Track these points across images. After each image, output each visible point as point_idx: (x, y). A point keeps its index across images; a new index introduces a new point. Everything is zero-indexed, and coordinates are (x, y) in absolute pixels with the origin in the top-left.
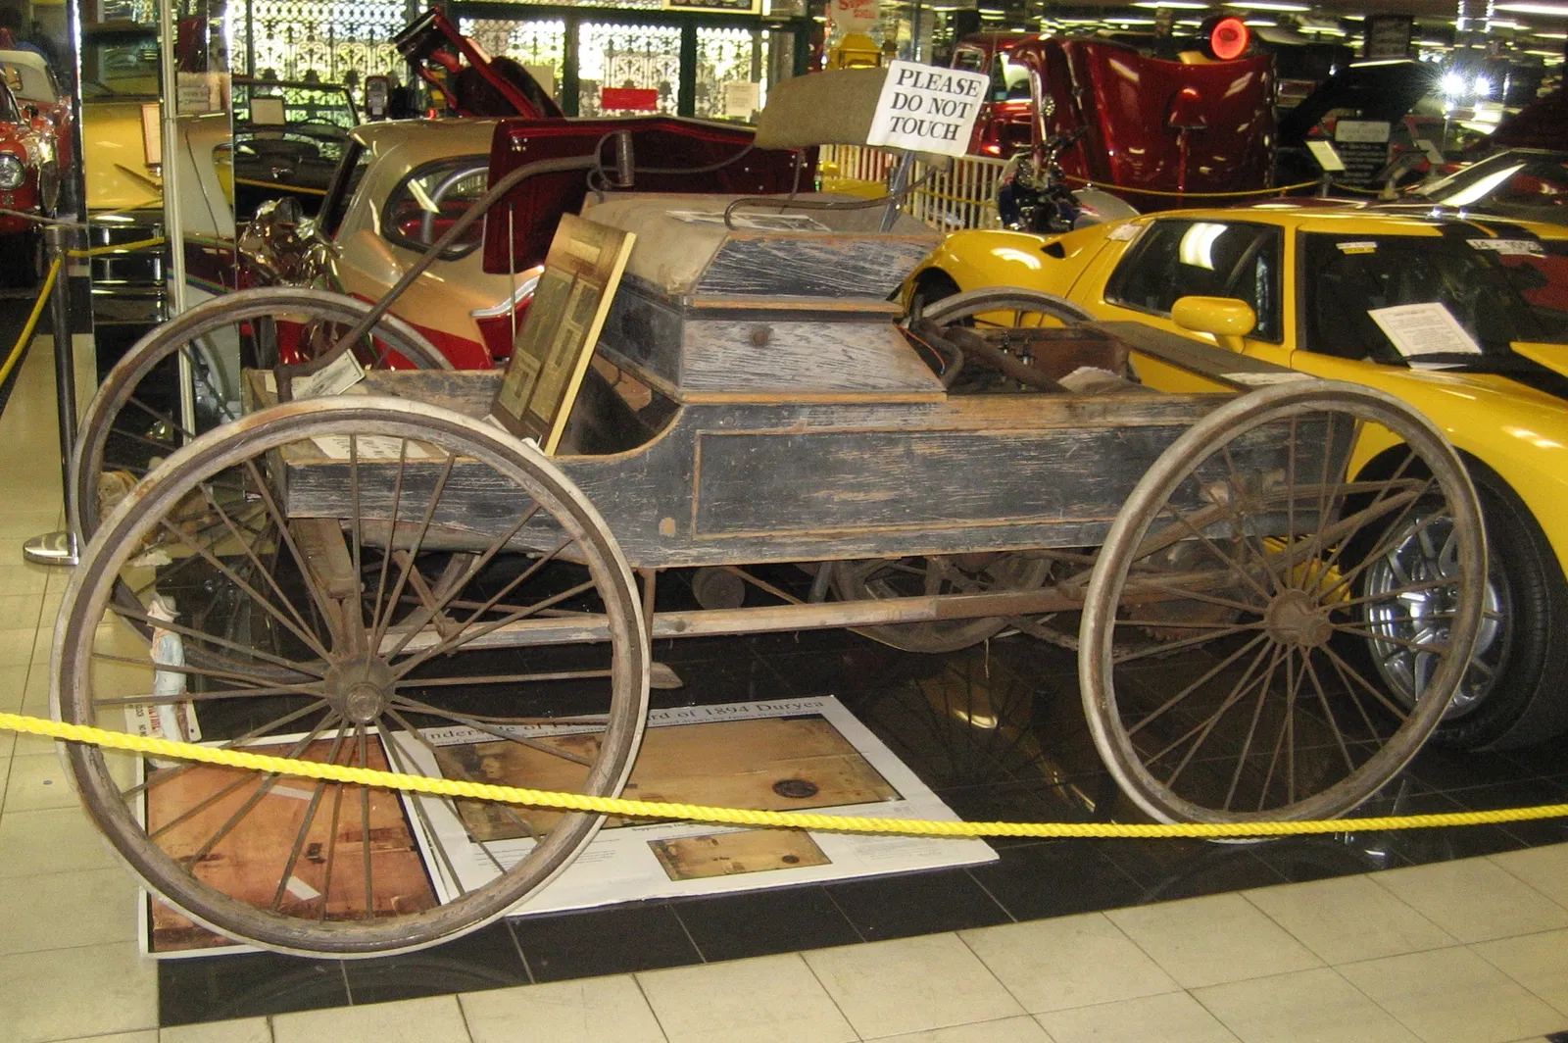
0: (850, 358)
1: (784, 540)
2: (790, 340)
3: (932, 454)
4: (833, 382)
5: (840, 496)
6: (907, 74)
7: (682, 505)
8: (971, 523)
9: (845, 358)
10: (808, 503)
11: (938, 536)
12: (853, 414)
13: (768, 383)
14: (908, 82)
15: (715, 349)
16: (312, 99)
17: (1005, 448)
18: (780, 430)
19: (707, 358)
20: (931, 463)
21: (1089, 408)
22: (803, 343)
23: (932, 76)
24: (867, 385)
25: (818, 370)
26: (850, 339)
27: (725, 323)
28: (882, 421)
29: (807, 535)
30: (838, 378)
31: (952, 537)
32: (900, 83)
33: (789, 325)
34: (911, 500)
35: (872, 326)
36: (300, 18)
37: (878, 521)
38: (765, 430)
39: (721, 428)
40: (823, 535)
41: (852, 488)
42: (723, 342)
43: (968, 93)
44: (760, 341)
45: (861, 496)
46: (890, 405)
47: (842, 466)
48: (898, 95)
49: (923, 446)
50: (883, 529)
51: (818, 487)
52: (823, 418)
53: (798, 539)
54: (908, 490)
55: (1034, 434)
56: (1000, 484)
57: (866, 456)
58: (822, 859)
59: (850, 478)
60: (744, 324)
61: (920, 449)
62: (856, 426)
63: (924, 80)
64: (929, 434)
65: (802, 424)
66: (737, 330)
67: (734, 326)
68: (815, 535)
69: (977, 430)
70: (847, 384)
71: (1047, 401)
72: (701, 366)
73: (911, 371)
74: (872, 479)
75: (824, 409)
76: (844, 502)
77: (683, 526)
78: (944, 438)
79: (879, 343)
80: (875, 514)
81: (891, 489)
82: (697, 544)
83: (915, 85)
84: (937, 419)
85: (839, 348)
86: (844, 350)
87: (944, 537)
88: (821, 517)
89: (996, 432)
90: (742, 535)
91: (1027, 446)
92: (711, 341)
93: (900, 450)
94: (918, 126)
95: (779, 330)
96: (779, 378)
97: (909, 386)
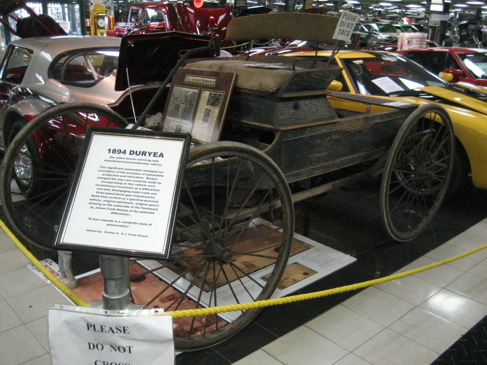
0: (317, 110)
2: (304, 106)
3: (336, 138)
4: (313, 119)
5: (316, 155)
8: (344, 158)
9: (316, 110)
10: (308, 159)
12: (320, 128)
13: (298, 121)
15: (286, 111)
17: (352, 134)
18: (303, 136)
19: (284, 115)
20: (336, 141)
22: (306, 106)
25: (310, 115)
26: (317, 104)
27: (288, 102)
28: (325, 130)
29: (308, 169)
30: (314, 117)
33: (303, 101)
34: (331, 154)
35: (322, 99)
37: (324, 162)
38: (299, 137)
39: (289, 138)
40: (312, 169)
41: (319, 152)
42: (287, 109)
44: (296, 107)
45: (320, 155)
46: (328, 124)
47: (316, 146)
50: (325, 164)
51: (311, 153)
52: (313, 131)
53: (306, 171)
54: (330, 151)
56: (350, 145)
57: (322, 142)
58: (314, 272)
59: (318, 149)
60: (292, 102)
61: (334, 137)
62: (320, 132)
64: (336, 132)
65: (307, 134)
66: (291, 104)
67: (290, 103)
68: (310, 169)
69: (346, 129)
72: (282, 118)
74: (323, 149)
75: (313, 128)
76: (317, 157)
78: (339, 133)
79: (324, 104)
80: (323, 160)
81: (327, 151)
84: (338, 127)
86: (316, 108)
88: (311, 163)
89: (350, 129)
90: (293, 173)
91: (356, 132)
92: (285, 109)
93: (329, 138)
95: (301, 103)
96: (301, 119)
97: (330, 117)
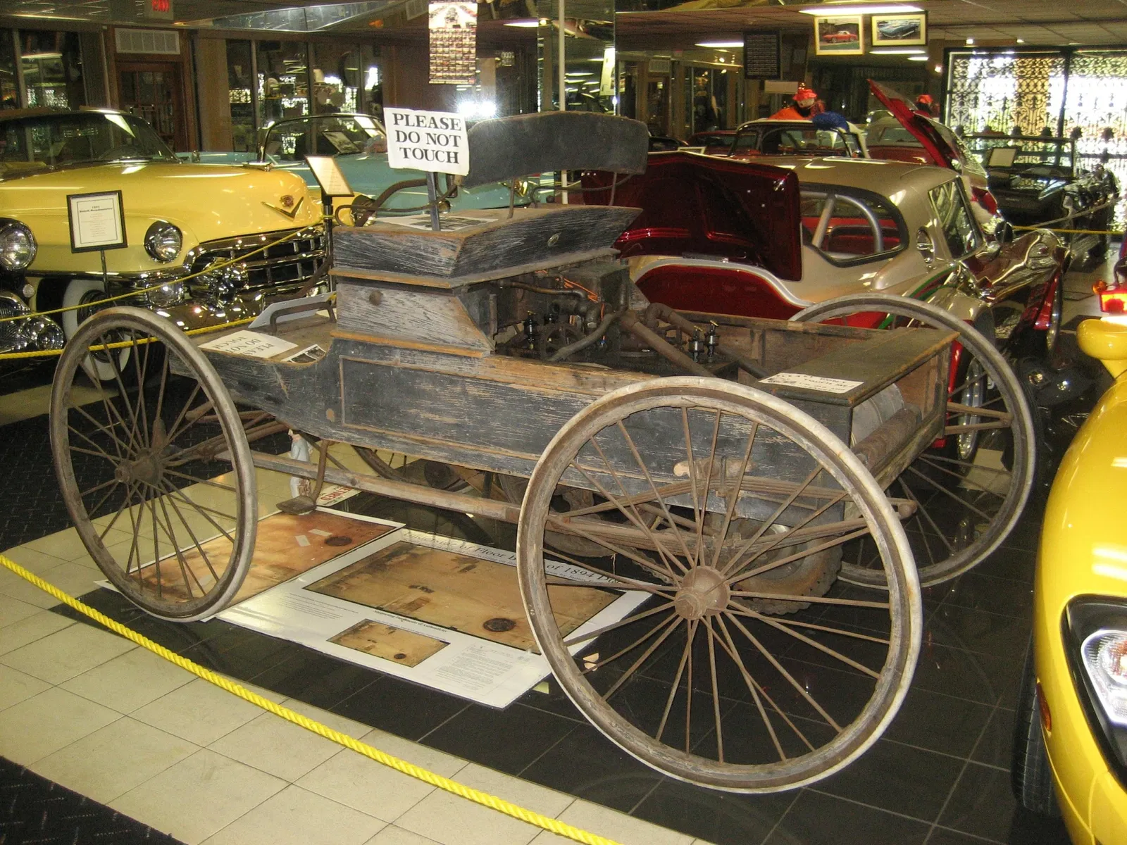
0: (429, 318)
1: (394, 438)
2: (393, 302)
3: (480, 396)
4: (419, 334)
5: (425, 415)
6: (399, 117)
7: (336, 402)
8: (511, 453)
9: (426, 319)
10: (406, 415)
11: (489, 458)
12: (427, 358)
13: (382, 330)
14: (402, 123)
15: (352, 303)
16: (1045, 148)
17: (530, 400)
18: (384, 363)
19: (349, 309)
20: (480, 402)
21: (591, 379)
22: (400, 305)
23: (418, 117)
24: (439, 339)
25: (410, 325)
26: (428, 306)
27: (357, 287)
28: (443, 366)
29: (405, 437)
30: (422, 332)
31: (498, 461)
32: (396, 123)
33: (392, 291)
34: (469, 427)
35: (441, 297)
36: (1042, 91)
37: (449, 437)
38: (375, 361)
39: (352, 356)
40: (417, 440)
41: (432, 411)
42: (356, 300)
43: (453, 128)
44: (374, 301)
45: (437, 418)
46: (448, 355)
47: (422, 394)
48: (398, 132)
49: (473, 389)
50: (451, 444)
51: (411, 406)
52: (409, 358)
53: (401, 439)
54: (466, 419)
55: (551, 394)
56: (530, 428)
57: (437, 390)
58: (415, 663)
59: (429, 403)
60: (367, 288)
61: (472, 391)
62: (430, 367)
63: (413, 120)
64: (476, 381)
65: (397, 361)
66: (364, 292)
67: (361, 289)
68: (413, 439)
69: (509, 383)
70: (427, 336)
71: (558, 368)
72: (346, 314)
73: (467, 333)
74: (442, 407)
75: (408, 352)
76: (427, 420)
77: (338, 415)
78: (487, 385)
79: (446, 311)
80: (446, 432)
81: (457, 417)
82: (346, 429)
83: (408, 124)
84: (480, 370)
85: (422, 310)
86: (424, 313)
87: (493, 459)
88: (414, 427)
89: (523, 387)
90: (369, 429)
91: (547, 401)
92: (350, 298)
93: (458, 389)
94: (425, 154)
95: (387, 294)
96: (387, 327)
97: (465, 343)
